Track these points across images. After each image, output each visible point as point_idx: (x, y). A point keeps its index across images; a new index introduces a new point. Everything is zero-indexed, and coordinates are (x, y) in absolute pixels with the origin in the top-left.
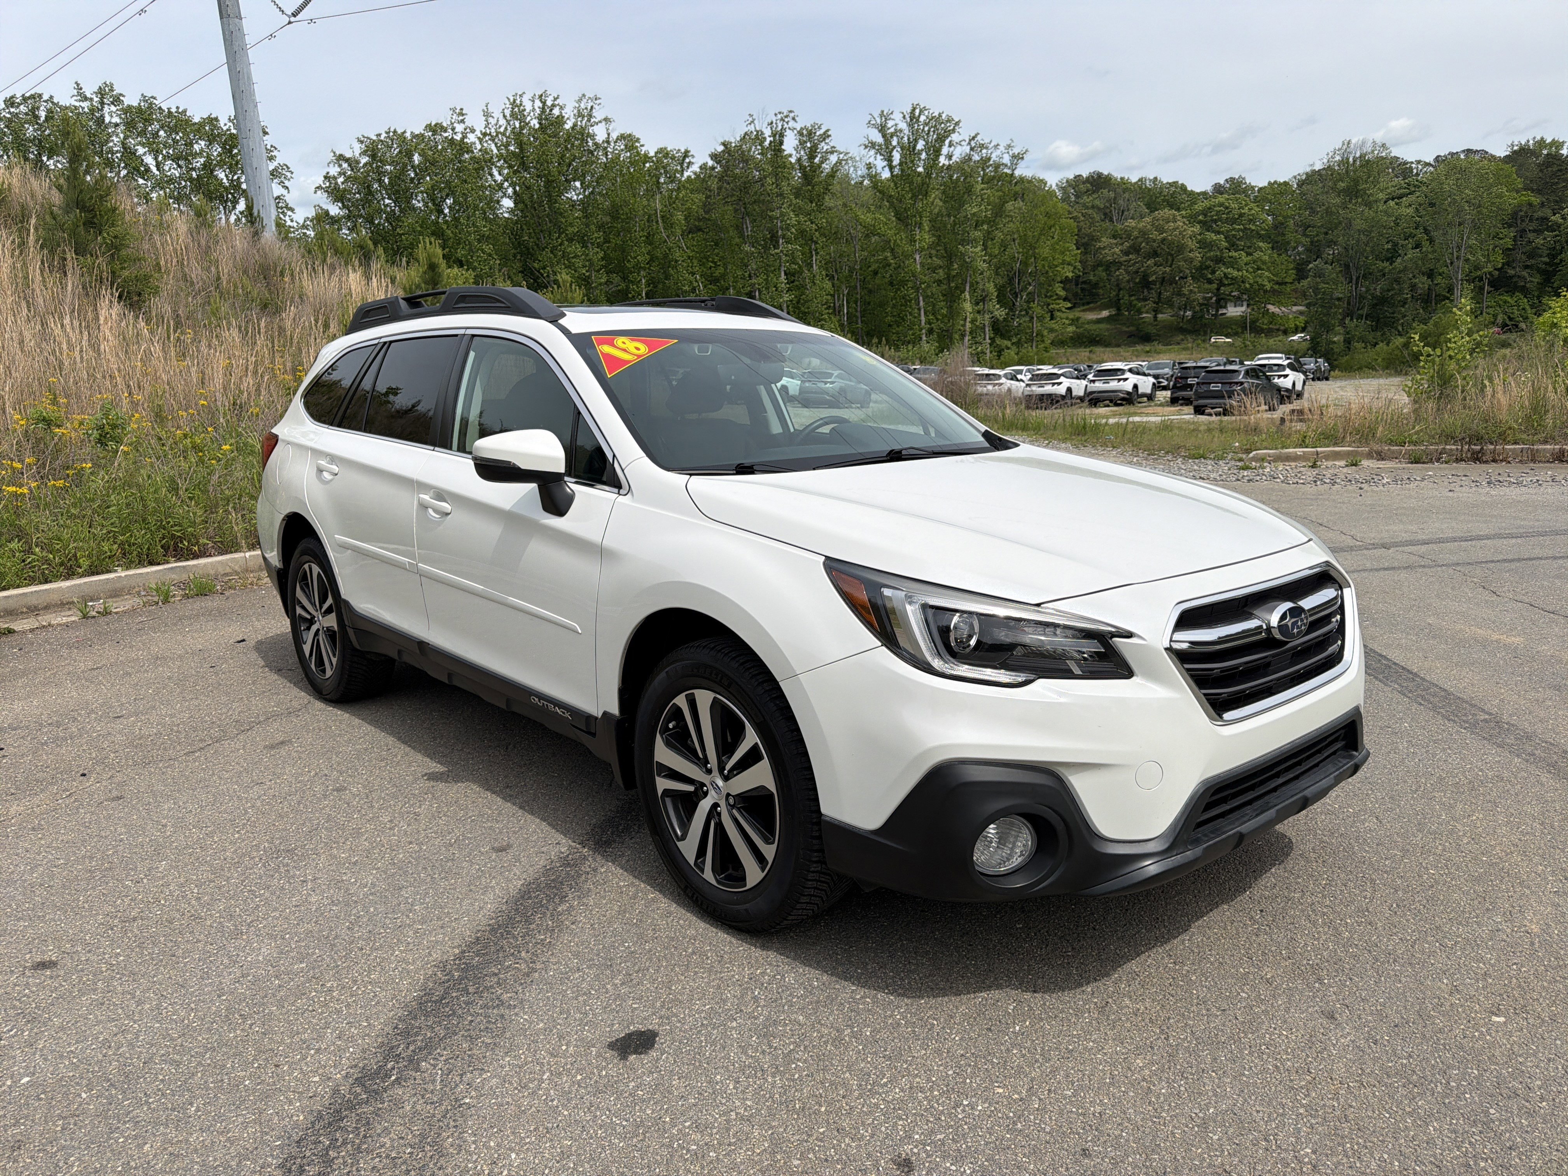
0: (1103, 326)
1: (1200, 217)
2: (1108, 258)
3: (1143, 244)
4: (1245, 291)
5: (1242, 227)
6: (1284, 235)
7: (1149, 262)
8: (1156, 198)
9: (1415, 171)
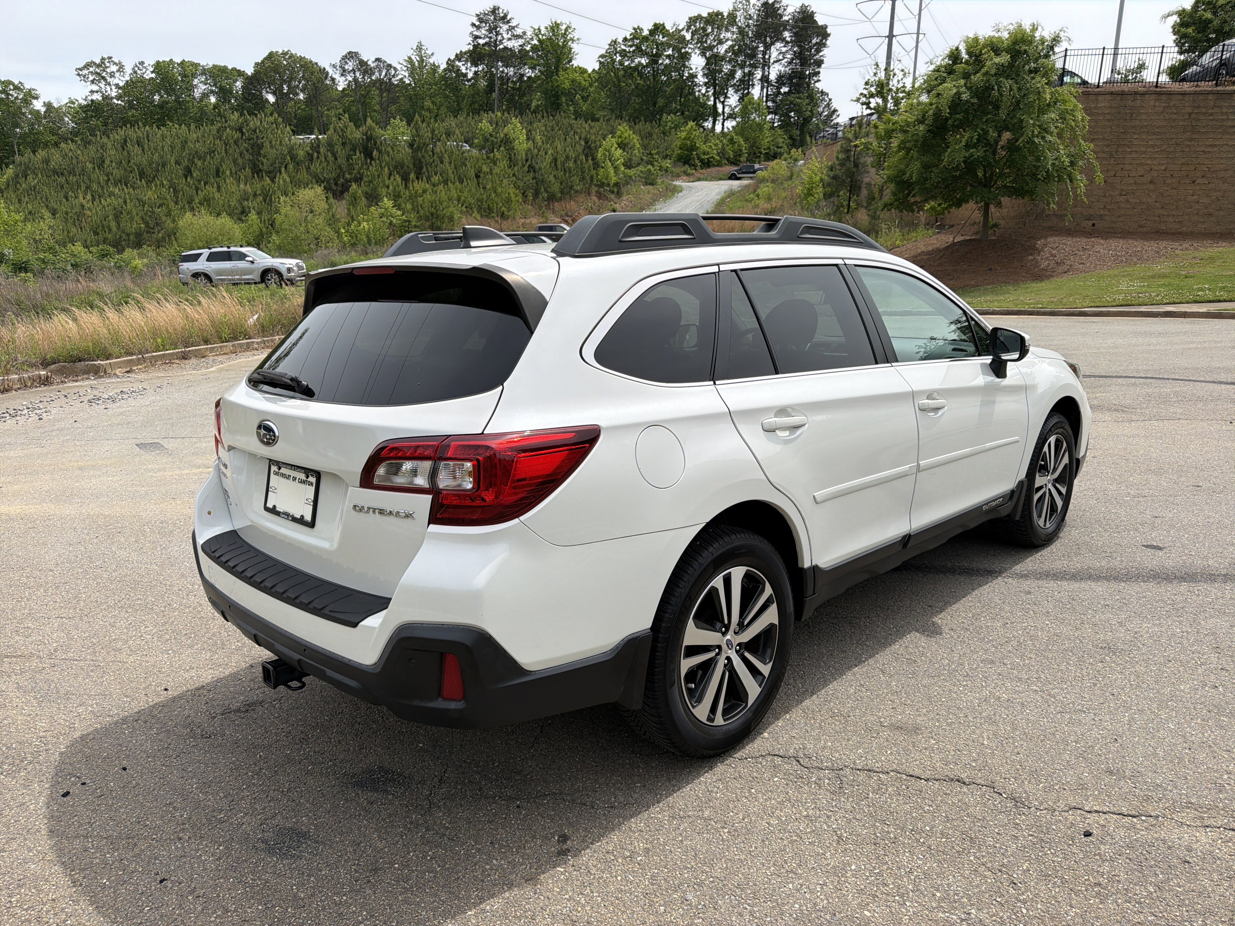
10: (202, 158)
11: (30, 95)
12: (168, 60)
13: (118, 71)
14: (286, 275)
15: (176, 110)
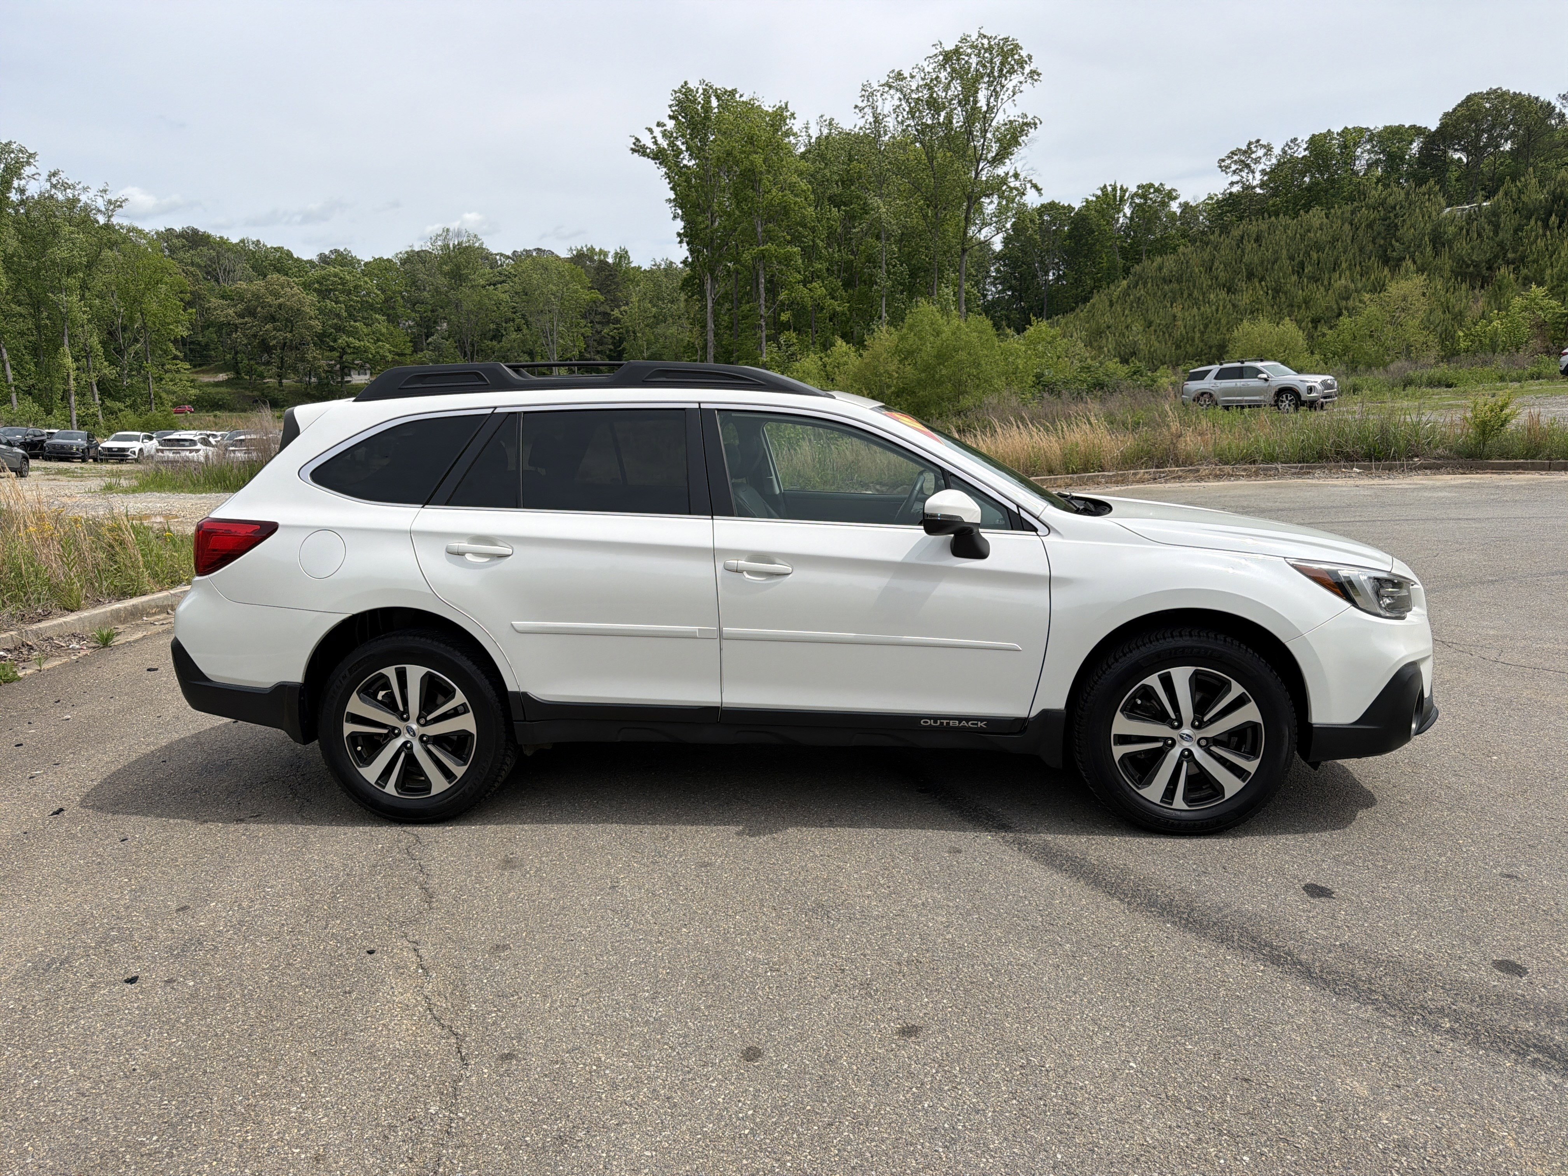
0: (223, 390)
1: (316, 286)
2: (222, 319)
3: (259, 309)
4: (368, 361)
5: (358, 299)
6: (394, 308)
7: (267, 326)
8: (262, 261)
9: (499, 262)
10: (1319, 249)
11: (1171, 196)
12: (1324, 131)
13: (1265, 154)
14: (1305, 396)
15: (1326, 191)
